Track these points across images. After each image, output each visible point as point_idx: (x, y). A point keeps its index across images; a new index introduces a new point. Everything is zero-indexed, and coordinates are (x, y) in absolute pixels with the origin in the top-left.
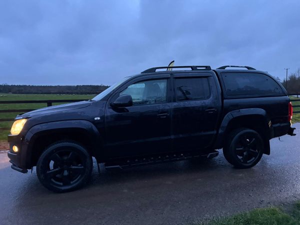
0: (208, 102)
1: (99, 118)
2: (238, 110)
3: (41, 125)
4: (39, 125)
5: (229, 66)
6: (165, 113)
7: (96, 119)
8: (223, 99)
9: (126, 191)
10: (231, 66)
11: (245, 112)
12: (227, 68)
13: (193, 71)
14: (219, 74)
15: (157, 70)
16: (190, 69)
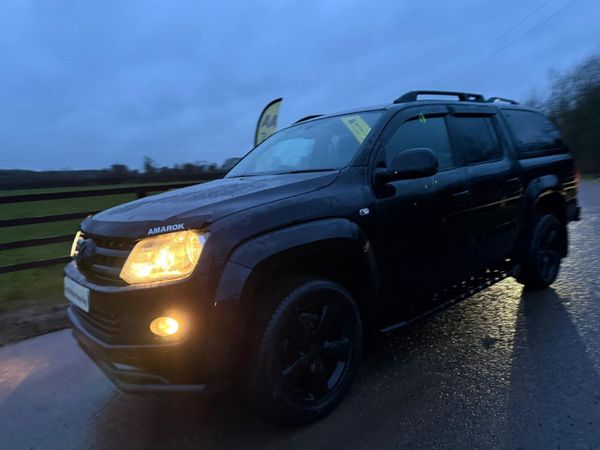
1: (367, 211)
5: (496, 98)
7: (361, 212)
12: (496, 101)
13: (463, 102)
15: (419, 98)
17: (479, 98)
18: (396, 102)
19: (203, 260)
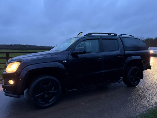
0: (118, 52)
1: (66, 61)
2: (131, 57)
3: (32, 65)
4: (30, 66)
5: (123, 34)
6: (99, 58)
7: (64, 61)
8: (124, 51)
9: (83, 104)
10: (125, 35)
11: (134, 57)
12: (123, 35)
13: (109, 36)
14: (121, 38)
15: (92, 34)
16: (107, 35)
17: (115, 35)
18: (85, 35)
19: (18, 69)
